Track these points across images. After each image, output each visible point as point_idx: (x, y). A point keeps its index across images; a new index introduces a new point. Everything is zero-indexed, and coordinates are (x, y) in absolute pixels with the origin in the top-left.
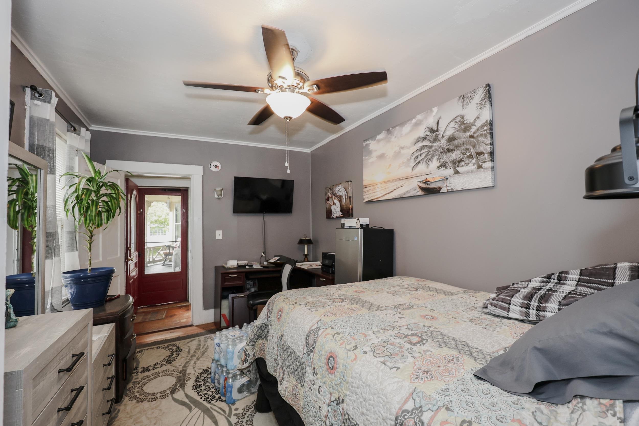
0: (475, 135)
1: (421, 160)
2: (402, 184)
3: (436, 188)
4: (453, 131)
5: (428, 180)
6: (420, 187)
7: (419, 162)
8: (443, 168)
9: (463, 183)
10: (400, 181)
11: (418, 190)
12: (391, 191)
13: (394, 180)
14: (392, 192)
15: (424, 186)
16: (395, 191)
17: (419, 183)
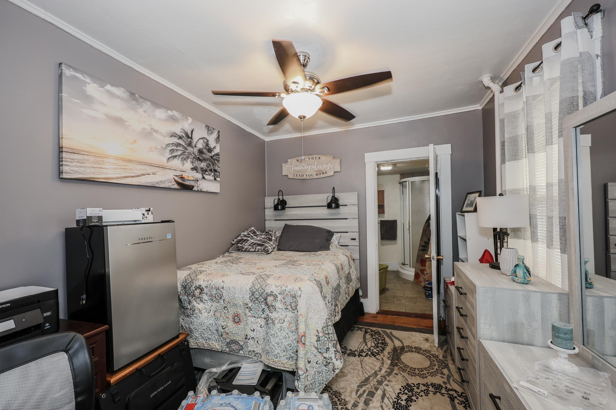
0: (214, 158)
1: (177, 155)
2: (154, 171)
3: (190, 186)
4: (202, 147)
5: (183, 177)
6: (175, 181)
7: (175, 157)
8: (195, 171)
9: (207, 187)
10: (151, 167)
11: (175, 183)
12: (137, 174)
13: (142, 162)
14: (138, 176)
15: (180, 181)
16: (143, 176)
17: (175, 176)
